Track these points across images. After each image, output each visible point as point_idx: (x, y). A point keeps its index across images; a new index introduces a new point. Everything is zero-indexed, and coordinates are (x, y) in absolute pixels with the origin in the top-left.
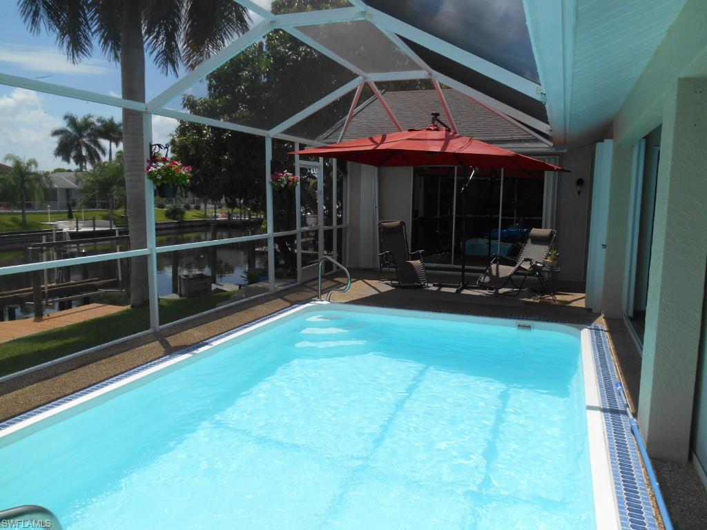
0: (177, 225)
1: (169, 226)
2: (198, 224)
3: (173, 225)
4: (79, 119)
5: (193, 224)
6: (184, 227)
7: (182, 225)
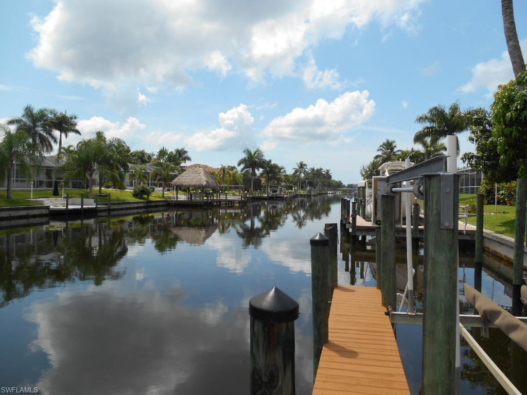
0: (145, 205)
1: (139, 205)
2: (161, 204)
3: (142, 205)
4: (35, 111)
5: (157, 204)
6: (151, 207)
7: (149, 204)
